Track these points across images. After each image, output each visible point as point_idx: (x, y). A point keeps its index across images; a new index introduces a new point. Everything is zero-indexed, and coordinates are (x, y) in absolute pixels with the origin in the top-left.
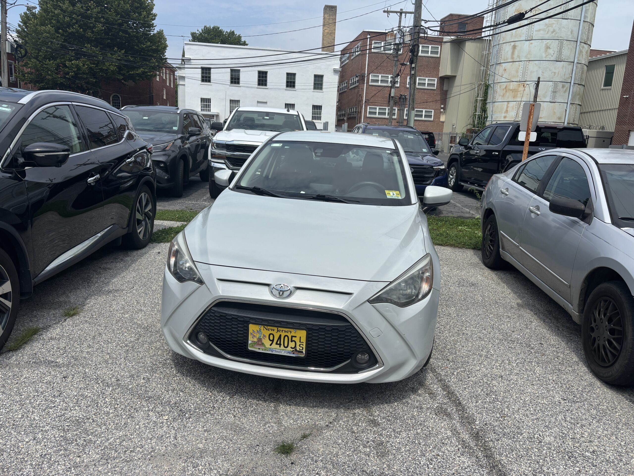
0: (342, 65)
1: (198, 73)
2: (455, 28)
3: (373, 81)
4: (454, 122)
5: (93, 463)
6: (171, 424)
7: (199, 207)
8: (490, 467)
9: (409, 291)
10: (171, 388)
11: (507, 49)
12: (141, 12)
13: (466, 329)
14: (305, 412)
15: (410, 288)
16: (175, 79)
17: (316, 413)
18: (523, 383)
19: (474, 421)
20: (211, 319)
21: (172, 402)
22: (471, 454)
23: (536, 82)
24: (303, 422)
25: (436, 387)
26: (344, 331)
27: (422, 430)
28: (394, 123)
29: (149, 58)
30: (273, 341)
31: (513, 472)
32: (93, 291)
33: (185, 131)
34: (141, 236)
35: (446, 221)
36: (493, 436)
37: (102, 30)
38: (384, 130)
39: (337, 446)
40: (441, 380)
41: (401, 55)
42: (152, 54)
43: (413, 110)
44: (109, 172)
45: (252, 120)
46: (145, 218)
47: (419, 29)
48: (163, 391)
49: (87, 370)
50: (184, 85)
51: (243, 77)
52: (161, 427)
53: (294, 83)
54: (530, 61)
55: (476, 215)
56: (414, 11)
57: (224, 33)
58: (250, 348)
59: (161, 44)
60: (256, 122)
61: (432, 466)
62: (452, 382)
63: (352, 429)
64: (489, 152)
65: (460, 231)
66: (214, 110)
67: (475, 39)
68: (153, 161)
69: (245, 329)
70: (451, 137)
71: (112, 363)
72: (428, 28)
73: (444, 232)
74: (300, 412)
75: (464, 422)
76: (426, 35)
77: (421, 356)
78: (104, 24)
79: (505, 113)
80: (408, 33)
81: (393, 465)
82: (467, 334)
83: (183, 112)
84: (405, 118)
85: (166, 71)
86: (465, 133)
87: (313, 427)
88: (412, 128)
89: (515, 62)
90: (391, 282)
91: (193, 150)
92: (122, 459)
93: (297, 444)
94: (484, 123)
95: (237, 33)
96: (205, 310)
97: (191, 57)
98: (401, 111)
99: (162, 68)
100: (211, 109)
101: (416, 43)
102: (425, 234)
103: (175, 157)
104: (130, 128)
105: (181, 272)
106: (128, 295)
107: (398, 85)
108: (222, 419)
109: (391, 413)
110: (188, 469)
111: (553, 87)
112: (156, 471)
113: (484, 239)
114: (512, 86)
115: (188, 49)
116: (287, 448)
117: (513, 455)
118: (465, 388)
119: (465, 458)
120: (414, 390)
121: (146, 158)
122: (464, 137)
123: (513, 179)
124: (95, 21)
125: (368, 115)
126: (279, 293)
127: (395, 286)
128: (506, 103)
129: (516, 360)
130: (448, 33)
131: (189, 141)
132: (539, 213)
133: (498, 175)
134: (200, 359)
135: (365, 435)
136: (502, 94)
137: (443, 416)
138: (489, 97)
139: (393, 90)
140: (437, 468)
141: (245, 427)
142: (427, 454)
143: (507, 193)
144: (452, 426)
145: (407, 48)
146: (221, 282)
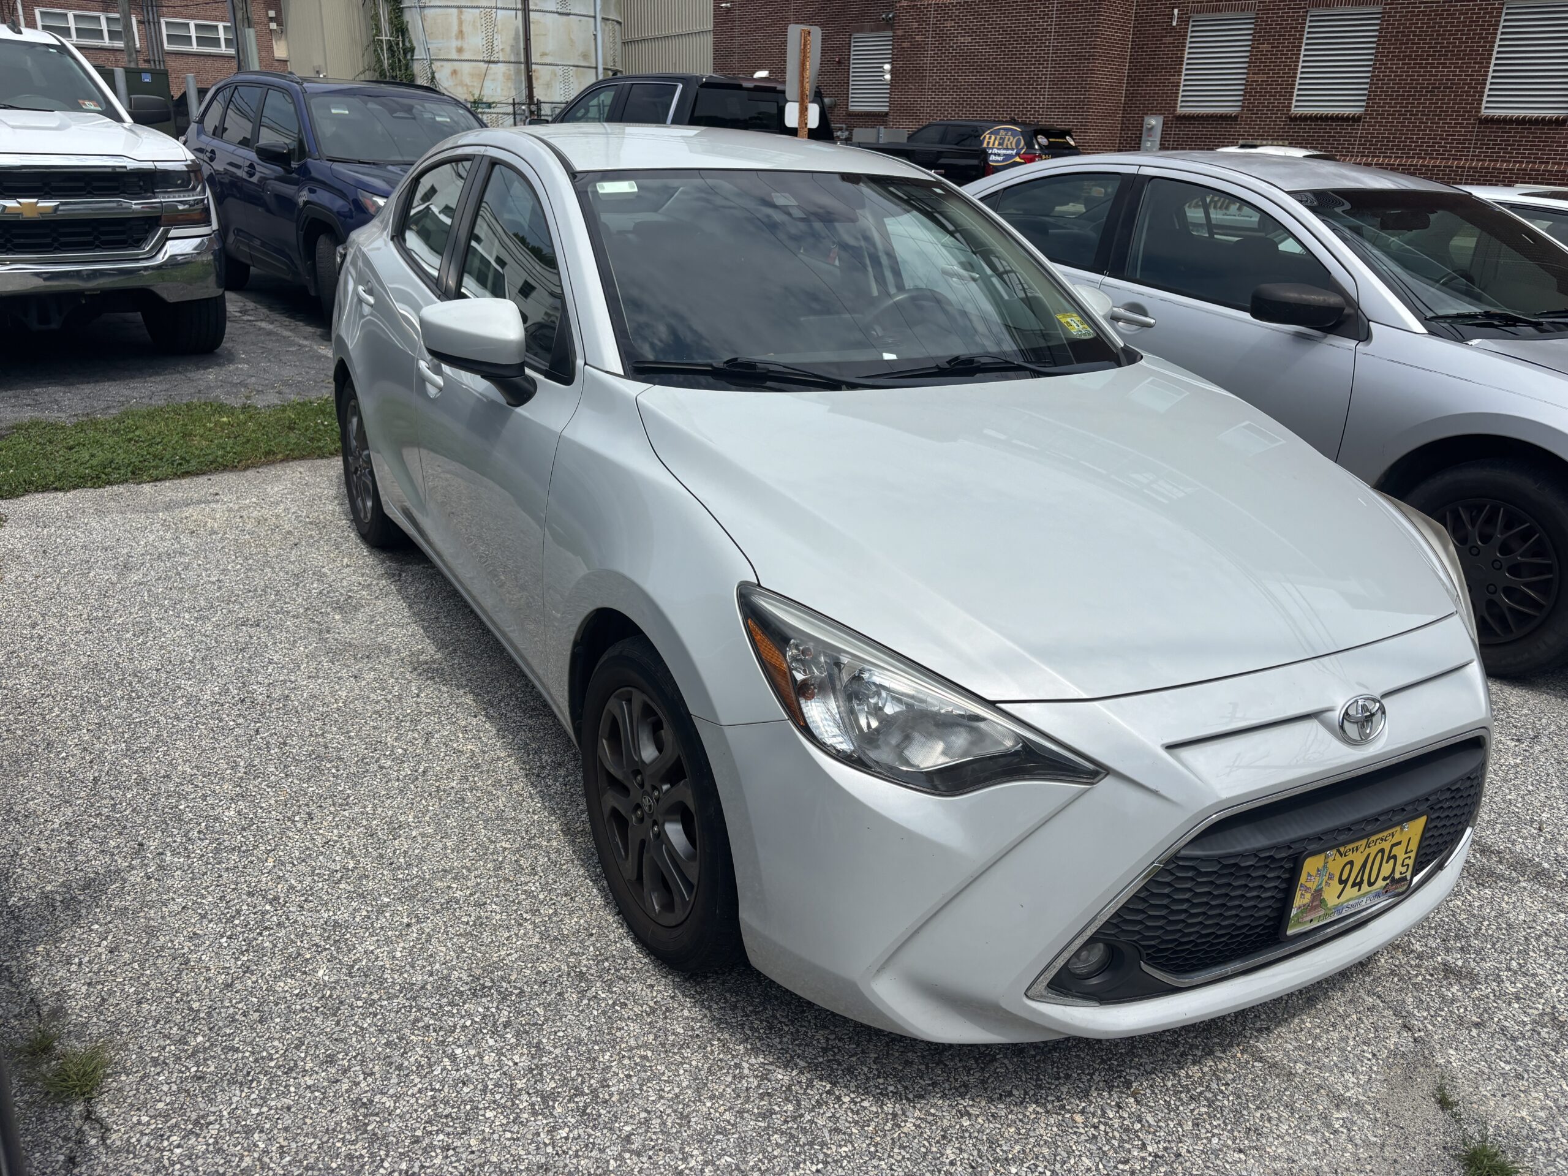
30: (1346, 881)
58: (1290, 932)
79: (457, 38)
94: (407, 66)
96: (1150, 869)
126: (1363, 730)
128: (455, 11)
132: (1150, 321)
146: (1186, 753)
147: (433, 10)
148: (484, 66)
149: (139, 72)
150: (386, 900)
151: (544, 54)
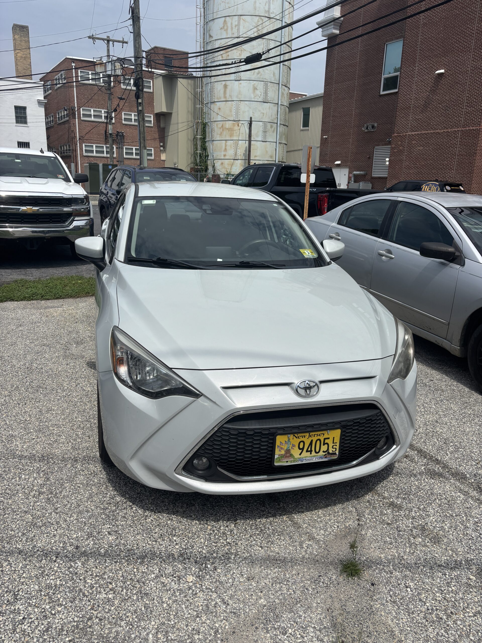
0: (46, 96)
3: (84, 115)
4: (175, 160)
6: (202, 585)
10: (155, 535)
11: (219, 88)
17: (335, 513)
20: (222, 439)
21: (176, 554)
23: (249, 122)
26: (376, 419)
30: (303, 449)
39: (391, 546)
43: (145, 149)
47: (141, 61)
48: (150, 542)
54: (241, 101)
58: (276, 464)
74: (319, 517)
79: (224, 151)
87: (348, 530)
89: (228, 101)
90: (395, 355)
94: (205, 161)
96: (213, 430)
98: (120, 149)
101: (140, 76)
107: (113, 121)
111: (263, 127)
114: (228, 125)
116: (353, 568)
123: (340, 223)
125: (85, 154)
126: (305, 391)
128: (224, 142)
132: (393, 256)
134: (200, 490)
136: (219, 133)
138: (207, 135)
139: (110, 127)
146: (229, 391)
147: (216, 142)
148: (232, 161)
149: (108, 165)
150: (32, 431)
151: (255, 156)
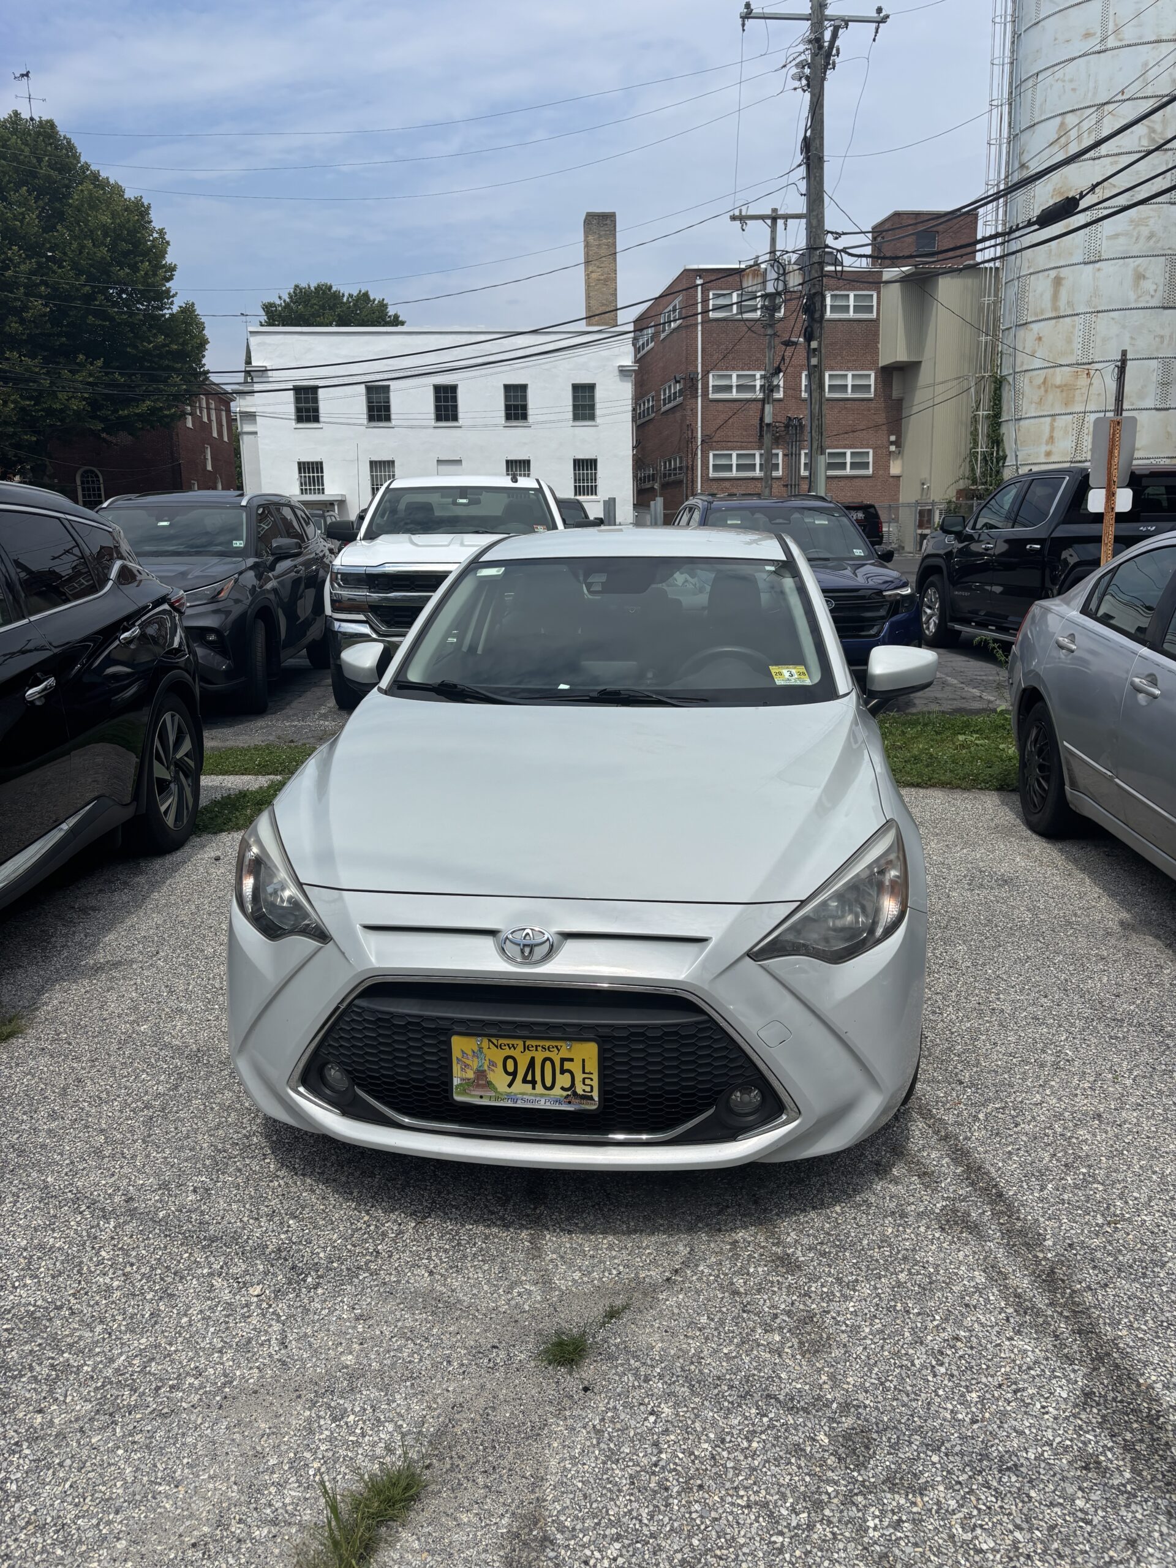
0: (639, 356)
1: (287, 403)
2: (908, 246)
3: (718, 389)
4: (924, 475)
5: (76, 1426)
6: (270, 1306)
7: (310, 735)
8: (1093, 1360)
9: (850, 918)
10: (264, 1209)
11: (1041, 287)
12: (136, 263)
13: (998, 999)
14: (611, 1247)
15: (851, 911)
16: (231, 421)
17: (639, 1248)
18: (1153, 1129)
19: (1040, 1239)
20: (353, 1029)
21: (271, 1247)
22: (1042, 1329)
23: (1119, 364)
24: (606, 1274)
25: (936, 1157)
26: (694, 1036)
27: (910, 1273)
28: (777, 488)
29: (165, 374)
30: (514, 1074)
31: (1149, 1369)
32: (57, 971)
33: (264, 547)
34: (170, 821)
35: (926, 725)
36: (1090, 1276)
37: (45, 315)
38: (753, 510)
39: (698, 1333)
40: (946, 1138)
41: (781, 320)
42: (171, 364)
43: (822, 453)
44: (83, 665)
45: (428, 508)
46: (177, 773)
47: (820, 256)
48: (245, 1219)
49: (49, 1179)
50: (255, 433)
51: (397, 402)
52: (245, 1317)
53: (524, 407)
54: (1098, 312)
55: (998, 702)
56: (805, 212)
57: (345, 299)
58: (458, 1098)
59: (193, 337)
60: (438, 513)
61: (943, 1370)
62: (976, 1137)
63: (732, 1284)
64: (1016, 545)
65: (963, 746)
66: (332, 489)
67: (961, 270)
68: (188, 630)
69: (441, 1050)
70: (921, 513)
71: (113, 1156)
72: (844, 250)
73: (921, 751)
74: (596, 1248)
75: (1014, 1245)
76: (839, 268)
77: (893, 1082)
78: (48, 298)
79: (1047, 443)
80: (796, 267)
81: (845, 1376)
82: (1002, 1011)
83: (256, 502)
84: (804, 473)
85: (208, 403)
86: (954, 499)
87: (633, 1285)
88: (823, 499)
89: (1063, 317)
90: (803, 903)
91: (285, 593)
92: (149, 1410)
93: (594, 1337)
94: (998, 472)
95: (375, 295)
96: (337, 1008)
97: (268, 364)
98: (792, 457)
99: (197, 395)
100: (325, 487)
101: (817, 289)
102: (878, 769)
103: (243, 616)
104: (125, 554)
105: (271, 912)
106: (146, 973)
107: (780, 395)
108: (399, 1282)
109: (828, 1234)
110: (320, 1426)
111: (1160, 371)
112: (237, 1437)
113: (1024, 764)
114: (1060, 376)
115: (259, 344)
116: (571, 1348)
117: (1146, 1321)
118: (1010, 1153)
119: (1027, 1340)
120: (881, 1170)
121: (169, 625)
122: (951, 510)
123: (1085, 611)
124: (26, 294)
125: (712, 474)
126: (522, 952)
127: (815, 910)
128: (1048, 419)
129: (1130, 1071)
130: (894, 260)
131: (275, 573)
132: (1157, 692)
133: (1045, 603)
134: (335, 1133)
135: (766, 1297)
136: (1036, 399)
137: (961, 1232)
138: (1005, 408)
139: (768, 408)
140: (956, 1373)
141: (459, 1301)
142: (929, 1338)
143: (1074, 647)
144: (985, 1258)
145: (795, 302)
146: (373, 934)
